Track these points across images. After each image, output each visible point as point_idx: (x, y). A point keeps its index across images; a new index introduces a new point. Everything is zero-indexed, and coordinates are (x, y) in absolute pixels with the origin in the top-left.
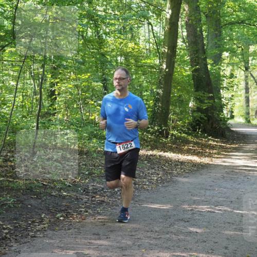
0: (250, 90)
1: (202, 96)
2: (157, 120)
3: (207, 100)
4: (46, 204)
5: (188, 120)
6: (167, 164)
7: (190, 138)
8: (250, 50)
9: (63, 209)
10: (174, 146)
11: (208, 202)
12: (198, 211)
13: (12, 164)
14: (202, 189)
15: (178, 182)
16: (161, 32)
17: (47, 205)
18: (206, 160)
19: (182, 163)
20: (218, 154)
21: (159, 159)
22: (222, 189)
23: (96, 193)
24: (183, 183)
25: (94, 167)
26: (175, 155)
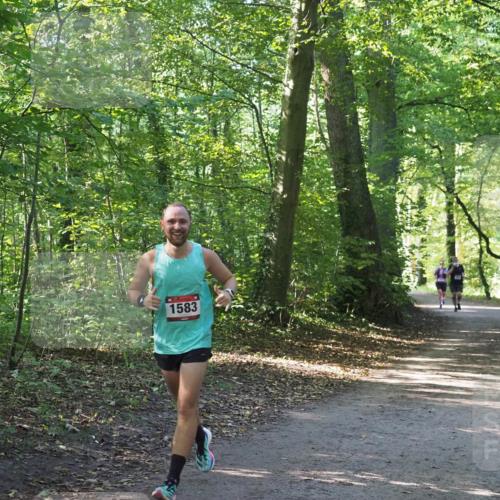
0: (456, 230)
1: (354, 245)
2: (267, 292)
3: (366, 252)
4: (21, 469)
5: (329, 290)
7: (331, 327)
8: (456, 153)
9: (53, 479)
10: (297, 344)
11: (341, 464)
12: (321, 482)
14: (335, 434)
15: (292, 420)
17: (24, 472)
18: (355, 374)
19: (307, 379)
20: (382, 360)
21: (263, 372)
22: (374, 434)
23: (124, 445)
24: (301, 424)
25: (128, 391)
26: (295, 362)
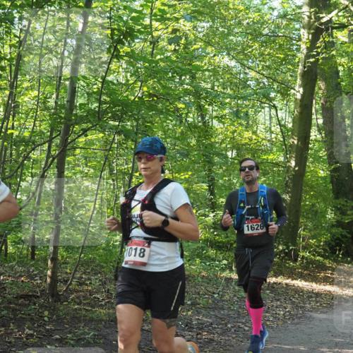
1: (343, 205)
2: (283, 237)
3: (351, 210)
6: (297, 296)
10: (305, 272)
13: (90, 288)
15: (314, 318)
16: (287, 118)
19: (318, 295)
21: (286, 289)
23: (202, 329)
24: (320, 321)
25: (198, 296)
26: (307, 283)
